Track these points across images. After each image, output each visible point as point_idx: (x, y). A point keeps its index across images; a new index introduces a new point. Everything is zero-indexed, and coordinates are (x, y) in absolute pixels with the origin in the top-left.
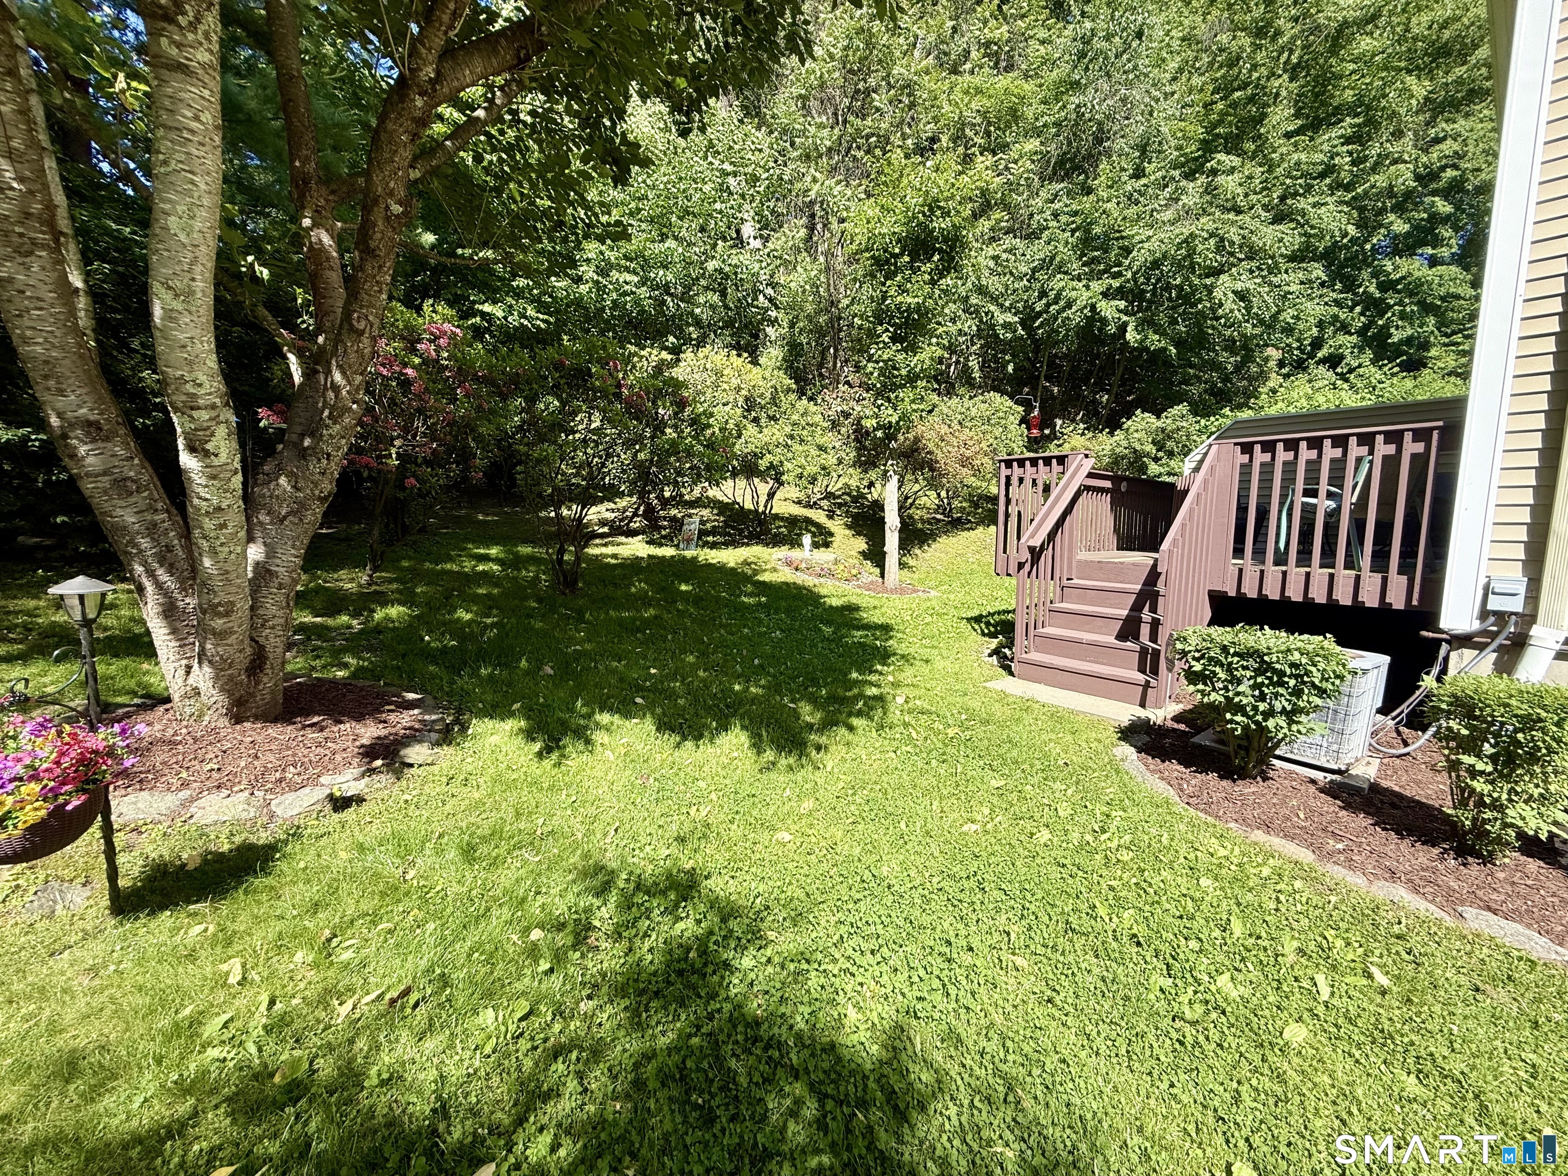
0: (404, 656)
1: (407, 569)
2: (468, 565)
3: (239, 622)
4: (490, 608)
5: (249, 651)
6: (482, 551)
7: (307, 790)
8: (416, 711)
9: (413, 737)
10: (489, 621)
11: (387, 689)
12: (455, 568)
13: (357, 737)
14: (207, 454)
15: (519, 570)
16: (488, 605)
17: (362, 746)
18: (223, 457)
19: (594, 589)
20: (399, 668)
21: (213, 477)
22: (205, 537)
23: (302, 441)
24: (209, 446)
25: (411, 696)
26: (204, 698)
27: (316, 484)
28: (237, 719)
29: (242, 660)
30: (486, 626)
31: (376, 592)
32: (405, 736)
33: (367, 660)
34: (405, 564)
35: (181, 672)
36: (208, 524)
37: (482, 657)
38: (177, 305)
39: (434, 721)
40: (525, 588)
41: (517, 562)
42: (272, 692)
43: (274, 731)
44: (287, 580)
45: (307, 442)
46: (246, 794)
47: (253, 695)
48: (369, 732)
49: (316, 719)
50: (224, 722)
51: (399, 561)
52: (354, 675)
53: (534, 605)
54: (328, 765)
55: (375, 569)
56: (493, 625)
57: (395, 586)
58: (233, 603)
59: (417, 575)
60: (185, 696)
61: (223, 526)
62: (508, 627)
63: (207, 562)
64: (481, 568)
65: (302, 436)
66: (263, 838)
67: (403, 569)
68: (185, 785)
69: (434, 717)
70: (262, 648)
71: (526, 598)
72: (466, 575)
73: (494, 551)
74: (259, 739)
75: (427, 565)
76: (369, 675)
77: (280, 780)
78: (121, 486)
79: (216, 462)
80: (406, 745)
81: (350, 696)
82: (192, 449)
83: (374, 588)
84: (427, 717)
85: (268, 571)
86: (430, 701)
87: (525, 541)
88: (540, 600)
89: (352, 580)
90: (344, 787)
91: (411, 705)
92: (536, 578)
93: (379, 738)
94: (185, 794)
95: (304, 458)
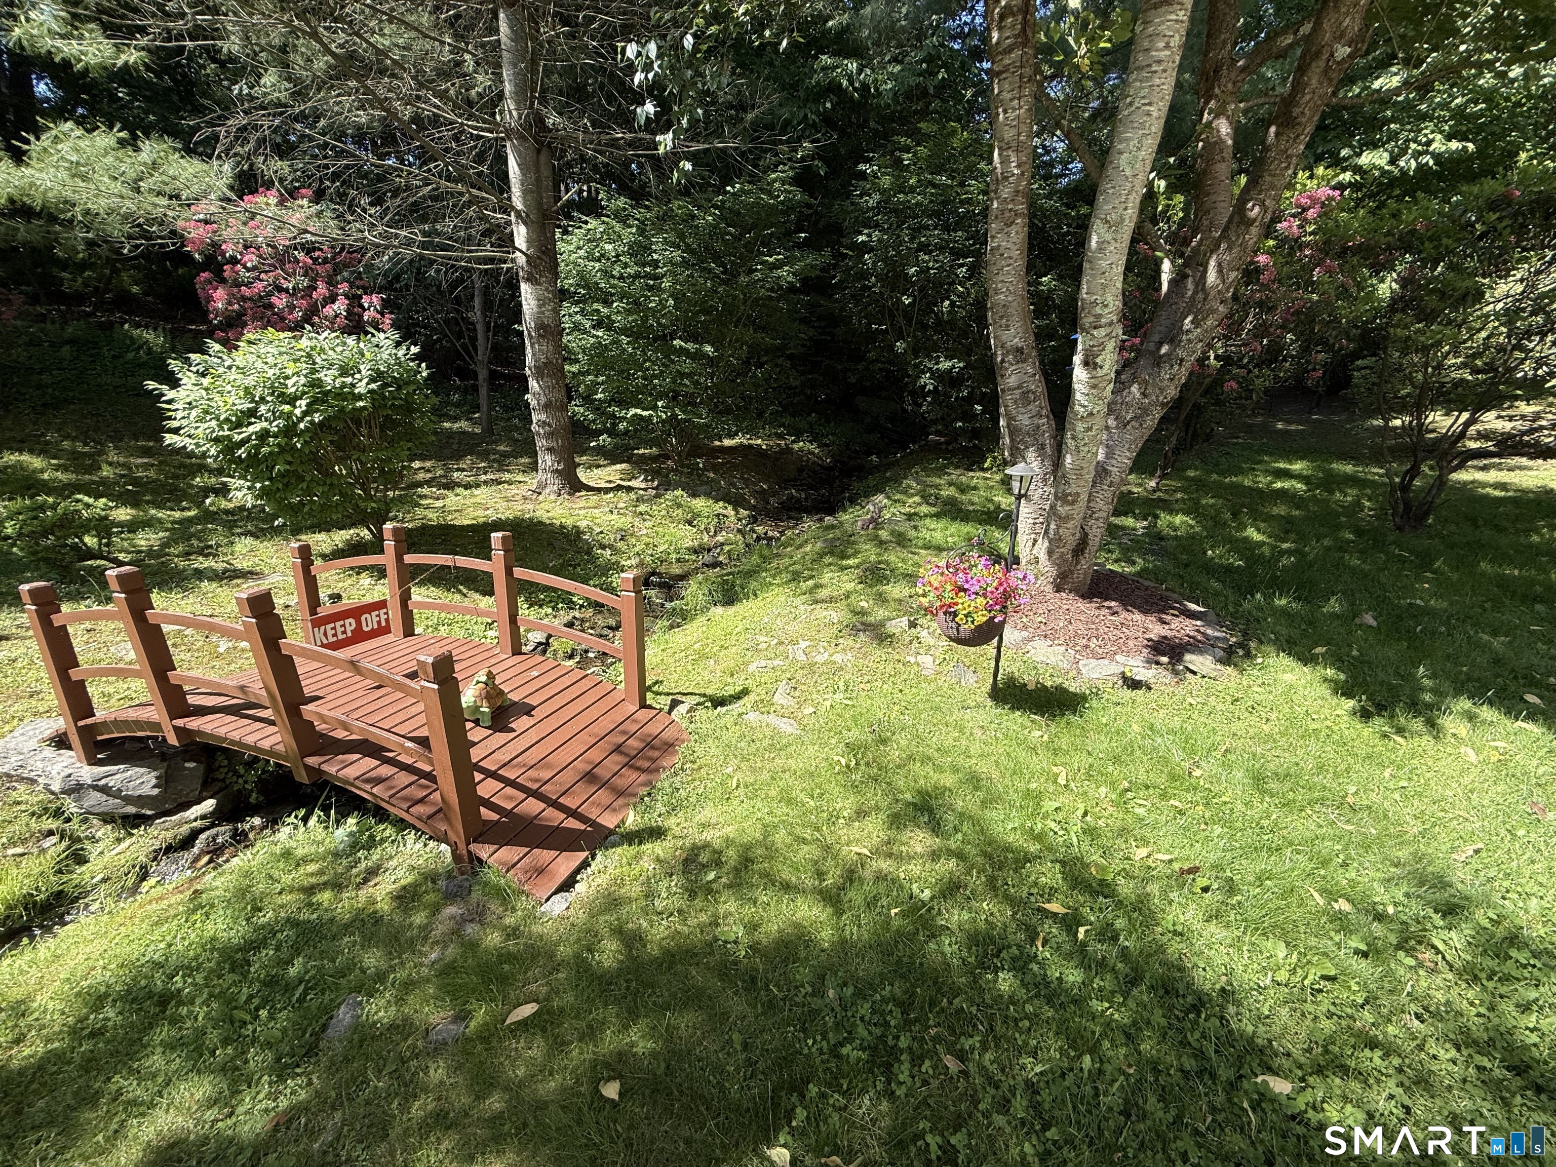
0: (1187, 566)
1: (1193, 479)
2: (1263, 481)
3: (1078, 511)
4: (1287, 532)
5: (1078, 535)
6: (1282, 465)
7: (1106, 662)
8: (1199, 623)
9: (1194, 646)
10: (1285, 546)
11: (1170, 594)
12: (1247, 483)
13: (1146, 630)
14: (1096, 366)
15: (1332, 492)
16: (1286, 528)
17: (1150, 640)
18: (1106, 370)
19: (1453, 528)
20: (1181, 577)
21: (1094, 387)
22: (1074, 438)
23: (1159, 349)
24: (1098, 360)
25: (1193, 606)
26: (1040, 566)
27: (1162, 390)
28: (1058, 589)
29: (1072, 541)
30: (1282, 553)
31: (1160, 499)
32: (1188, 643)
33: (1152, 562)
34: (1191, 473)
35: (1030, 543)
36: (1080, 426)
37: (1277, 585)
38: (1108, 237)
39: (1217, 638)
40: (1339, 515)
41: (1332, 482)
42: (1085, 573)
43: (1082, 605)
44: (1117, 480)
45: (1164, 350)
46: (1063, 648)
47: (1071, 572)
48: (1157, 631)
49: (1113, 604)
50: (1049, 588)
51: (1184, 470)
52: (1139, 574)
53: (1351, 537)
54: (1121, 647)
55: (1163, 477)
56: (1289, 552)
57: (1179, 495)
58: (1078, 494)
59: (1200, 485)
60: (1029, 562)
61: (1090, 429)
62: (1311, 557)
63: (1068, 459)
64: (1278, 485)
65: (1160, 344)
66: (1073, 687)
67: (1188, 479)
68: (1025, 627)
69: (1217, 634)
70: (1086, 535)
71: (1338, 527)
72: (1260, 491)
73: (1298, 466)
74: (1072, 608)
75: (1215, 476)
76: (1152, 577)
77: (1087, 647)
78: (1026, 398)
79: (1100, 373)
80: (1189, 651)
81: (1137, 592)
82: (1086, 363)
83: (1159, 494)
84: (1209, 632)
85: (1105, 470)
86: (1212, 616)
87: (1344, 457)
88: (1359, 532)
89: (1140, 485)
90: (1135, 670)
91: (1192, 615)
92: (1357, 504)
93: (1165, 637)
94: (1025, 634)
95: (1158, 365)
